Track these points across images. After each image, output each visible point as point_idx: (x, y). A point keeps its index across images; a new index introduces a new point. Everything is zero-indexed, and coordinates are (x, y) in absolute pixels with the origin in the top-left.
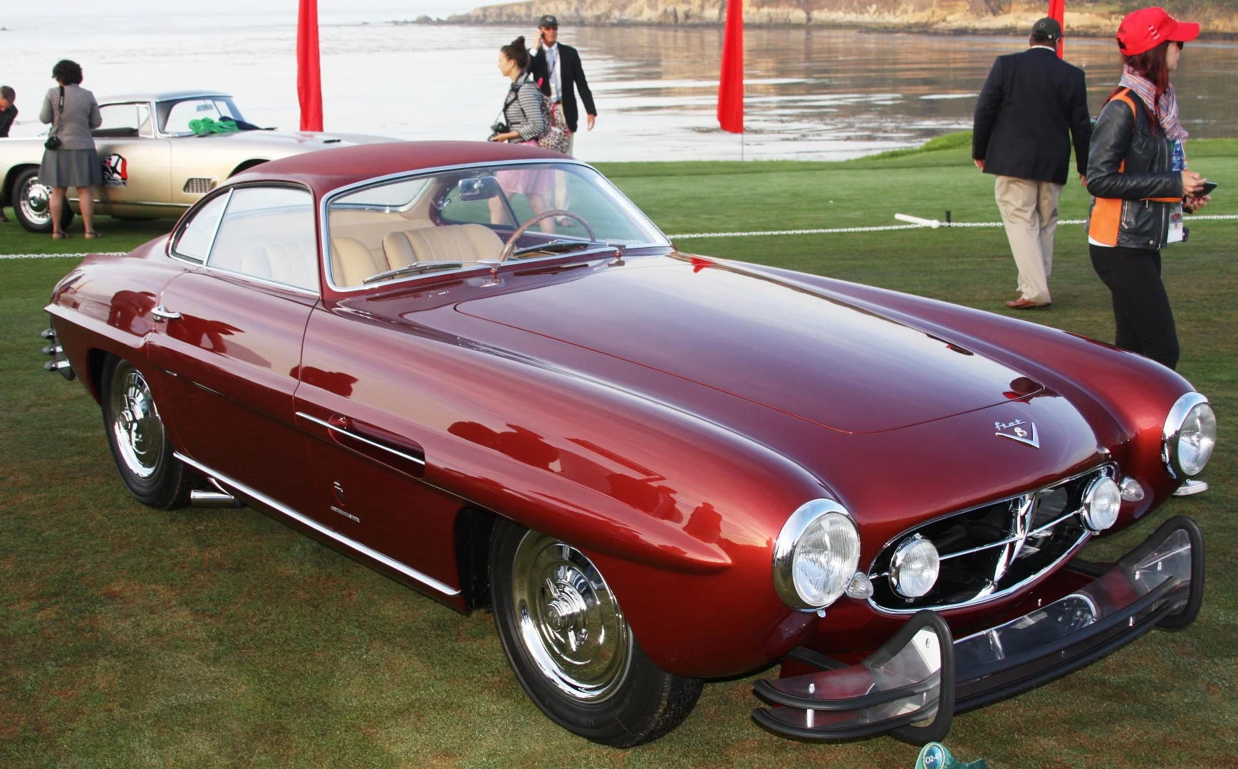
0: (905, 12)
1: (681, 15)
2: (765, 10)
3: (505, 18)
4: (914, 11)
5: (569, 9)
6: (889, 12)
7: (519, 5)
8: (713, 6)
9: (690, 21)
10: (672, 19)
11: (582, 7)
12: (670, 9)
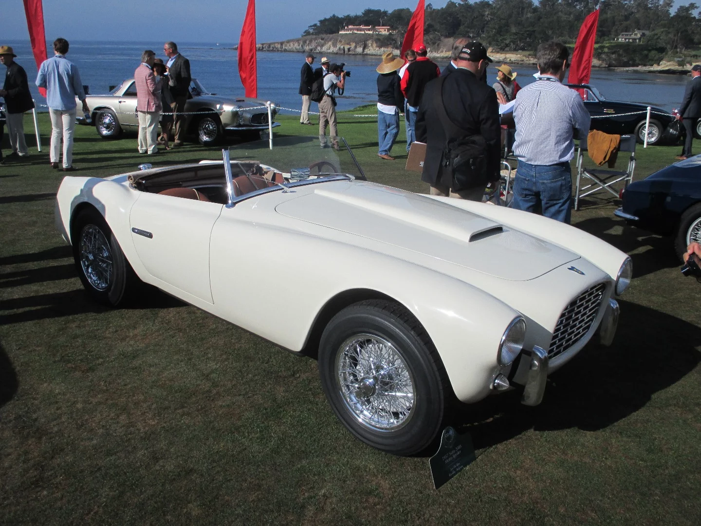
0: (442, 52)
1: (346, 50)
2: (383, 49)
3: (271, 49)
4: (446, 51)
5: (299, 45)
6: (435, 52)
7: (278, 43)
8: (360, 46)
9: (350, 53)
10: (342, 52)
11: (304, 45)
12: (342, 47)
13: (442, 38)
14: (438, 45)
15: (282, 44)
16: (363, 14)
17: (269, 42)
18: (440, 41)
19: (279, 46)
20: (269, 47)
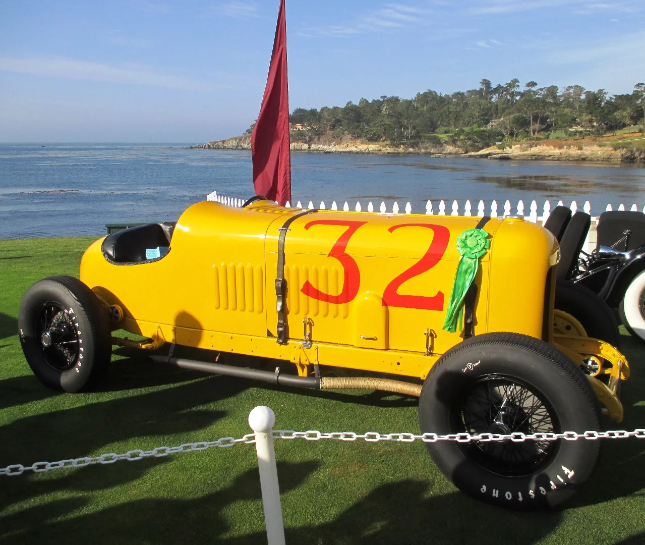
0: (343, 144)
2: (293, 144)
3: (215, 146)
4: (345, 147)
5: (235, 143)
6: (338, 145)
13: (346, 132)
14: (341, 139)
15: (223, 142)
16: (294, 113)
17: (214, 141)
18: (344, 134)
19: (221, 144)
20: (213, 145)
